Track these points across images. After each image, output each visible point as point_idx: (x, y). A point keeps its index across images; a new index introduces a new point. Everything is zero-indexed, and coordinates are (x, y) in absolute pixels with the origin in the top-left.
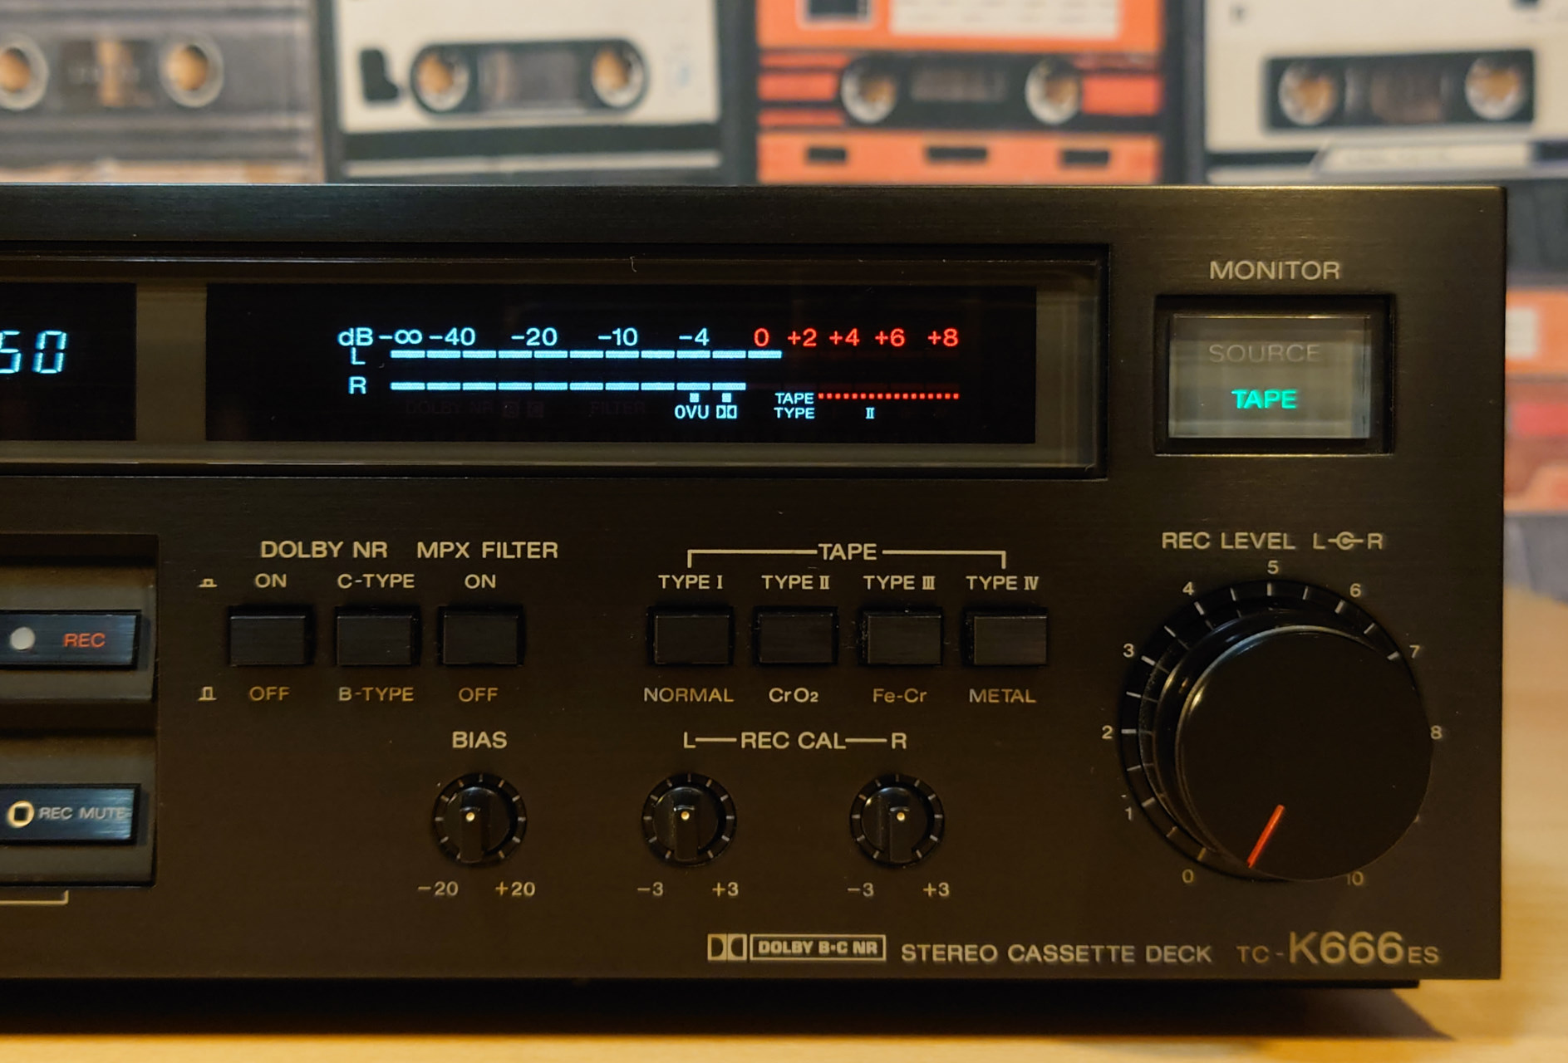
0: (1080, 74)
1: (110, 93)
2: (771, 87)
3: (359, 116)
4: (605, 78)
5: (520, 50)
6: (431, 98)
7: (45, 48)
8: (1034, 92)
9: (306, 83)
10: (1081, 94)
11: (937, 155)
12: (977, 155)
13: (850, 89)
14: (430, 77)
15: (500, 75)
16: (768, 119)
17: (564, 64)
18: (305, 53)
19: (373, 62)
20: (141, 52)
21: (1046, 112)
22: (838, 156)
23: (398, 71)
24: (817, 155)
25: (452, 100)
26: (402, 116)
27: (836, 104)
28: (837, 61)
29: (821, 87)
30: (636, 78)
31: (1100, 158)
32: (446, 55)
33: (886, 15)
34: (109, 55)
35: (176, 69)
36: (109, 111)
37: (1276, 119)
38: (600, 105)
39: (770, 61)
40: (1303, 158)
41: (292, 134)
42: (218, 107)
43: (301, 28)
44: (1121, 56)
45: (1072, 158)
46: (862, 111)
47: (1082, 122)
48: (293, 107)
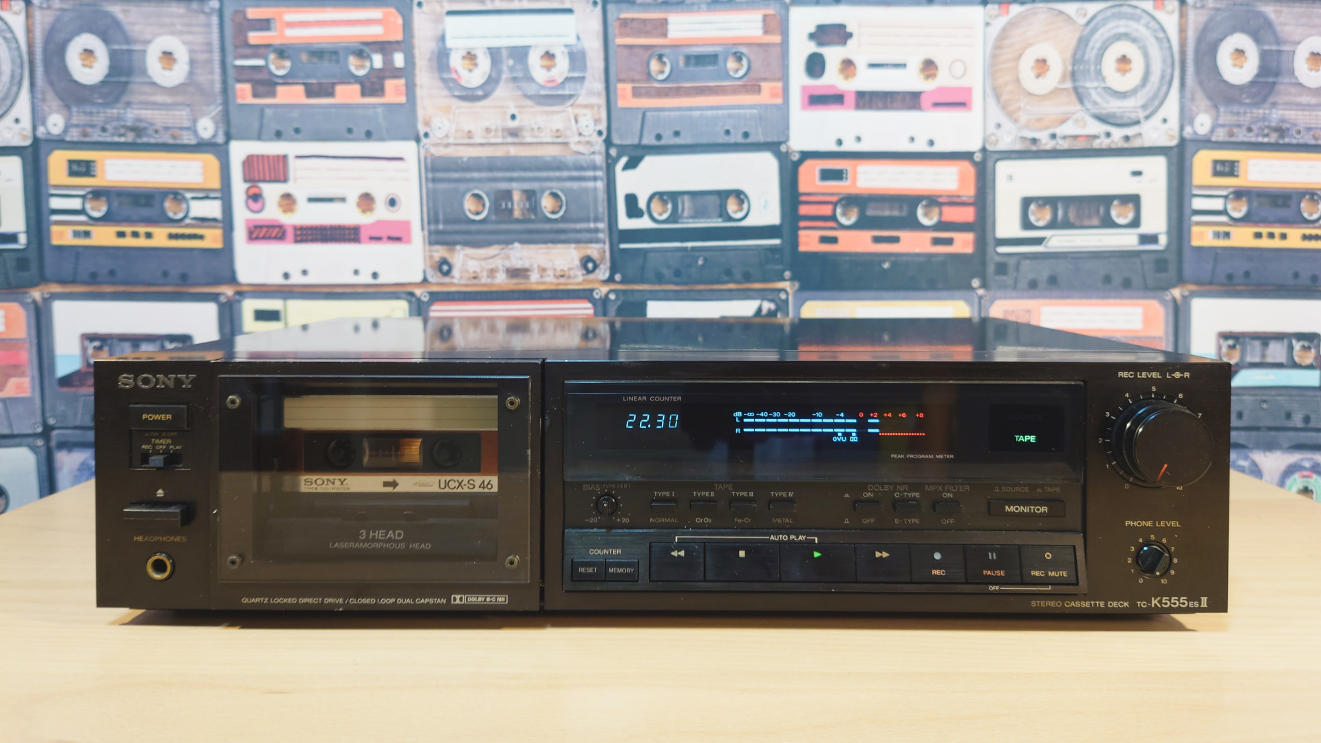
0: (940, 205)
1: (517, 214)
2: (804, 210)
3: (625, 223)
4: (732, 206)
5: (694, 194)
6: (656, 215)
7: (488, 195)
8: (920, 212)
9: (602, 209)
10: (941, 214)
11: (877, 240)
12: (896, 240)
13: (839, 211)
14: (656, 207)
15: (687, 205)
16: (802, 224)
17: (714, 200)
18: (602, 196)
19: (631, 200)
20: (530, 195)
21: (925, 221)
22: (834, 240)
23: (642, 204)
24: (824, 240)
25: (665, 216)
26: (644, 223)
27: (833, 218)
28: (834, 199)
29: (826, 210)
30: (745, 206)
31: (949, 242)
32: (662, 196)
33: (855, 180)
34: (517, 196)
35: (547, 203)
36: (518, 221)
37: (1027, 224)
38: (730, 219)
39: (803, 198)
40: (1039, 241)
41: (597, 230)
42: (563, 219)
43: (600, 185)
44: (959, 196)
45: (936, 242)
46: (844, 221)
47: (941, 226)
48: (596, 220)
